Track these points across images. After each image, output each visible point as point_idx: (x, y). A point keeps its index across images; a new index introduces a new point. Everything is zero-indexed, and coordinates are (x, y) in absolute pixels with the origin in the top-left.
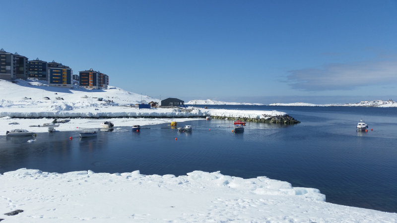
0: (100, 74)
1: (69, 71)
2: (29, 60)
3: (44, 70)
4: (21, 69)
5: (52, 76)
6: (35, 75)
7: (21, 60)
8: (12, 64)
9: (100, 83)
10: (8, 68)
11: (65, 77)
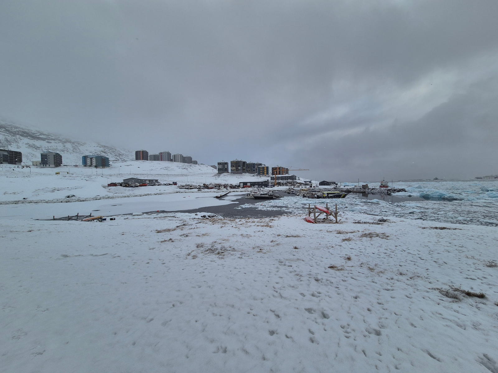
0: (282, 168)
1: (267, 168)
2: (247, 163)
3: (254, 167)
4: (244, 168)
5: (259, 171)
6: (250, 170)
7: (244, 163)
8: (241, 166)
9: (282, 173)
10: (239, 168)
11: (266, 171)
